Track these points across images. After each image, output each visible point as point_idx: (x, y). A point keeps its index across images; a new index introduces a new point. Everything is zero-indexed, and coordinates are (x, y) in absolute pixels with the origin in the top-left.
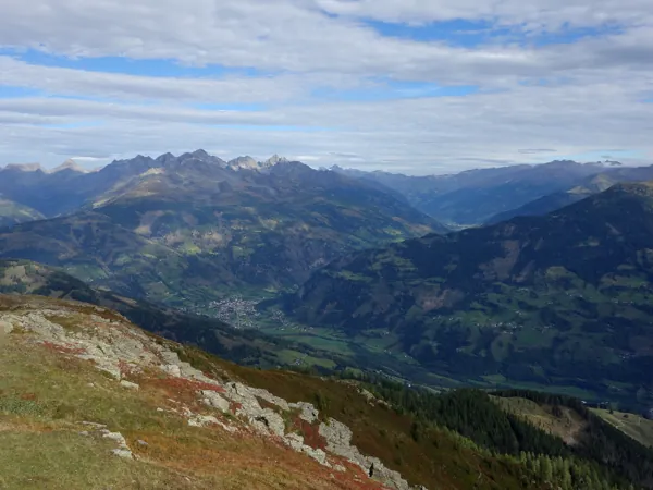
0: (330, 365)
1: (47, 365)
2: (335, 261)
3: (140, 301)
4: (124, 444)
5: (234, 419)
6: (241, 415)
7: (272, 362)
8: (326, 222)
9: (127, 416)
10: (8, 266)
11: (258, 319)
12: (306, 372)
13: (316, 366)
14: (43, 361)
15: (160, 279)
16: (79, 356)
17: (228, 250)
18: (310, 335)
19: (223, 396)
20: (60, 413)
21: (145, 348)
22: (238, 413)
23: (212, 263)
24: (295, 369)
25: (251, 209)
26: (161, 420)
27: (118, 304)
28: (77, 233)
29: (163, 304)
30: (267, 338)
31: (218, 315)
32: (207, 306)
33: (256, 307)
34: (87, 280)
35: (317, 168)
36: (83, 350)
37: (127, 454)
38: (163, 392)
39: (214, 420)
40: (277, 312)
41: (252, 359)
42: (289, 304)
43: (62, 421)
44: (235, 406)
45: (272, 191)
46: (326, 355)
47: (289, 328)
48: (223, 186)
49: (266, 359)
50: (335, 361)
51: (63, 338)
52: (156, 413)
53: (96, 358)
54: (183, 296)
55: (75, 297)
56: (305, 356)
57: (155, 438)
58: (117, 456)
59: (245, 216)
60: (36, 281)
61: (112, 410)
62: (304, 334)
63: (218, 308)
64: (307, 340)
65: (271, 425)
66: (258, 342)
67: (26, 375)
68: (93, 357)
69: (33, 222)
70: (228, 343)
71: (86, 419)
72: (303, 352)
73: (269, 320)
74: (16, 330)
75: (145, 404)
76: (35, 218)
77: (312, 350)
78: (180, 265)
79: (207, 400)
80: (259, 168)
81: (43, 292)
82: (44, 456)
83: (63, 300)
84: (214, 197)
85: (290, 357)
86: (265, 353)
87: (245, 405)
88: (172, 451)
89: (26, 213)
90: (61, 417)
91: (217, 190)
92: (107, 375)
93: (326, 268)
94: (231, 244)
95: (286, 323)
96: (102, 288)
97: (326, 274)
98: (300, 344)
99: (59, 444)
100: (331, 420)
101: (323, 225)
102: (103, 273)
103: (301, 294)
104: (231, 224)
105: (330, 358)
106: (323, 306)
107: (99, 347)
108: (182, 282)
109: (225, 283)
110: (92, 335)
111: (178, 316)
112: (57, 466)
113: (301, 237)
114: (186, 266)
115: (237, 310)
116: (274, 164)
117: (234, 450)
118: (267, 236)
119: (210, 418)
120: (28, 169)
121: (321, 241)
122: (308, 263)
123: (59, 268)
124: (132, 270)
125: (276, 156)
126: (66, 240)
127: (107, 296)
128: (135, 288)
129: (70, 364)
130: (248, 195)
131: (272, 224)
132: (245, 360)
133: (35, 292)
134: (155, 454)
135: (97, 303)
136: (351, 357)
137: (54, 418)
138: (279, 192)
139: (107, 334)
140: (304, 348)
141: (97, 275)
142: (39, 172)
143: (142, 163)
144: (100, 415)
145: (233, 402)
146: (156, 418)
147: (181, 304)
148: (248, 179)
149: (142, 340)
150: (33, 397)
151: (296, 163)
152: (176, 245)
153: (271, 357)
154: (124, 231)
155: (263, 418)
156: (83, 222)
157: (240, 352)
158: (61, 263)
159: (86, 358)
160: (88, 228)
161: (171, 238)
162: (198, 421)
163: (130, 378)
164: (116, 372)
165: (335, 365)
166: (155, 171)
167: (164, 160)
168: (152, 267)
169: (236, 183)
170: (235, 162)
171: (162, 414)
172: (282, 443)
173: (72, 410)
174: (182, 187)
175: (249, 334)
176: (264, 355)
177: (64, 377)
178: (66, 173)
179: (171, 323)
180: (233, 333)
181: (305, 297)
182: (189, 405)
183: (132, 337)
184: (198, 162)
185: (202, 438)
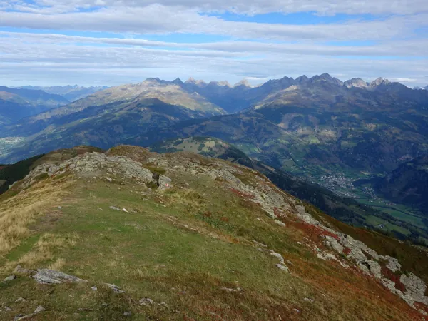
0: (405, 232)
1: (234, 202)
2: (419, 158)
3: (277, 170)
4: (283, 262)
5: (346, 259)
6: (351, 257)
7: (362, 223)
8: (415, 128)
9: (279, 243)
10: (207, 140)
11: (354, 192)
12: (386, 234)
13: (394, 231)
14: (232, 200)
15: (291, 157)
16: (252, 200)
17: (338, 142)
18: (393, 209)
19: (338, 241)
20: (241, 232)
21: (285, 201)
22: (349, 256)
23: (326, 150)
24: (378, 230)
25: (356, 116)
26: (300, 250)
27: (264, 170)
28: (245, 124)
29: (291, 173)
30: (359, 205)
31: (326, 186)
32: (320, 178)
33: (354, 183)
34: (247, 153)
35: (412, 88)
36: (253, 196)
37: (285, 268)
38: (300, 232)
39: (333, 257)
40: (369, 189)
41: (347, 218)
42: (378, 185)
43: (242, 238)
44: (347, 250)
45: (375, 103)
46: (403, 225)
47: (377, 202)
48: (339, 99)
49: (357, 220)
50: (411, 230)
51: (242, 187)
52: (297, 245)
53: (261, 203)
54: (304, 169)
55: (241, 163)
56: (386, 223)
57: (296, 261)
58: (279, 268)
59: (351, 120)
60: (220, 151)
61: (270, 237)
62: (389, 208)
63: (327, 180)
64: (389, 212)
65: (372, 269)
66: (352, 207)
67: (223, 207)
68: (259, 202)
69: (221, 116)
70: (331, 204)
71: (255, 240)
72: (386, 220)
73: (362, 193)
74: (217, 179)
75: (290, 237)
76: (222, 114)
77: (393, 219)
78: (305, 150)
79: (328, 243)
80: (367, 87)
81: (223, 157)
82: (239, 259)
83: (234, 164)
84: (332, 106)
85: (375, 222)
86: (357, 215)
87: (354, 251)
88: (307, 272)
89: (218, 110)
90: (242, 235)
91: (335, 101)
92: (267, 214)
93: (411, 162)
94: (340, 138)
95: (375, 197)
96: (256, 159)
97: (410, 166)
98: (384, 213)
99: (245, 253)
100: (410, 273)
101: (412, 130)
102: (257, 150)
103: (389, 179)
104: (342, 125)
105: (406, 227)
106: (405, 189)
107: (262, 196)
108: (304, 161)
109: (333, 164)
110: (254, 187)
111: (300, 182)
112: (246, 266)
113: (394, 138)
114: (308, 151)
115: (340, 183)
116: (378, 83)
117: (349, 282)
118: (367, 135)
119: (331, 255)
120: (220, 84)
121: (409, 142)
122: (397, 157)
123: (233, 144)
124: (274, 150)
125: (380, 78)
126: (238, 128)
127: (258, 164)
128: (275, 161)
129: (246, 203)
130: (355, 106)
131: (372, 127)
132: (342, 218)
133: (219, 157)
134: (298, 271)
135: (252, 167)
136: (423, 229)
137: (238, 235)
138: (380, 104)
139: (263, 188)
140: (387, 217)
141: (254, 151)
142: (226, 87)
143: (287, 82)
144: (264, 239)
145: (345, 247)
146: (297, 248)
147: (302, 174)
148: (358, 94)
149: (283, 195)
150: (227, 220)
151: (396, 84)
152: (303, 136)
153: (360, 219)
154: (272, 125)
155: (367, 263)
156: (248, 118)
157: (339, 212)
158: (234, 141)
159: (255, 202)
160: (251, 121)
161: (300, 131)
162: (323, 255)
163: (280, 218)
164: (272, 214)
165: (410, 233)
166: (294, 87)
167: (300, 81)
168: (287, 149)
169: (348, 97)
170: (349, 82)
171: (300, 246)
172: (381, 284)
173: (248, 232)
174: (311, 99)
175: (347, 201)
176: (356, 217)
177: (243, 211)
178: (241, 88)
179: (296, 186)
180: (335, 198)
181: (391, 181)
182: (317, 243)
183: (278, 192)
184: (324, 81)
185: (327, 268)
